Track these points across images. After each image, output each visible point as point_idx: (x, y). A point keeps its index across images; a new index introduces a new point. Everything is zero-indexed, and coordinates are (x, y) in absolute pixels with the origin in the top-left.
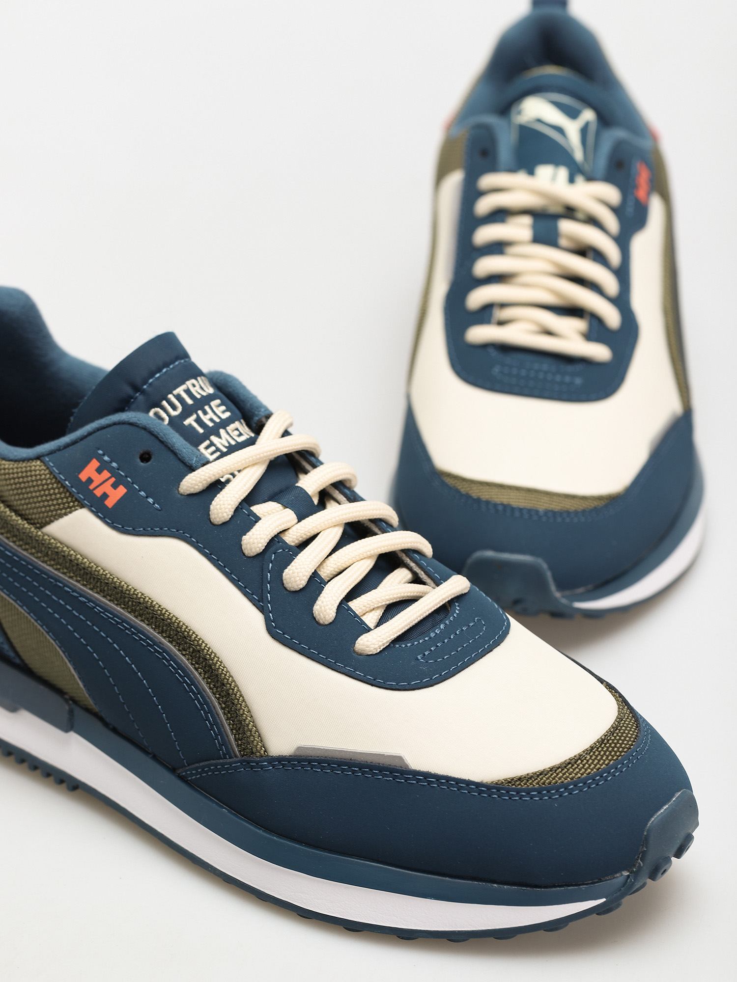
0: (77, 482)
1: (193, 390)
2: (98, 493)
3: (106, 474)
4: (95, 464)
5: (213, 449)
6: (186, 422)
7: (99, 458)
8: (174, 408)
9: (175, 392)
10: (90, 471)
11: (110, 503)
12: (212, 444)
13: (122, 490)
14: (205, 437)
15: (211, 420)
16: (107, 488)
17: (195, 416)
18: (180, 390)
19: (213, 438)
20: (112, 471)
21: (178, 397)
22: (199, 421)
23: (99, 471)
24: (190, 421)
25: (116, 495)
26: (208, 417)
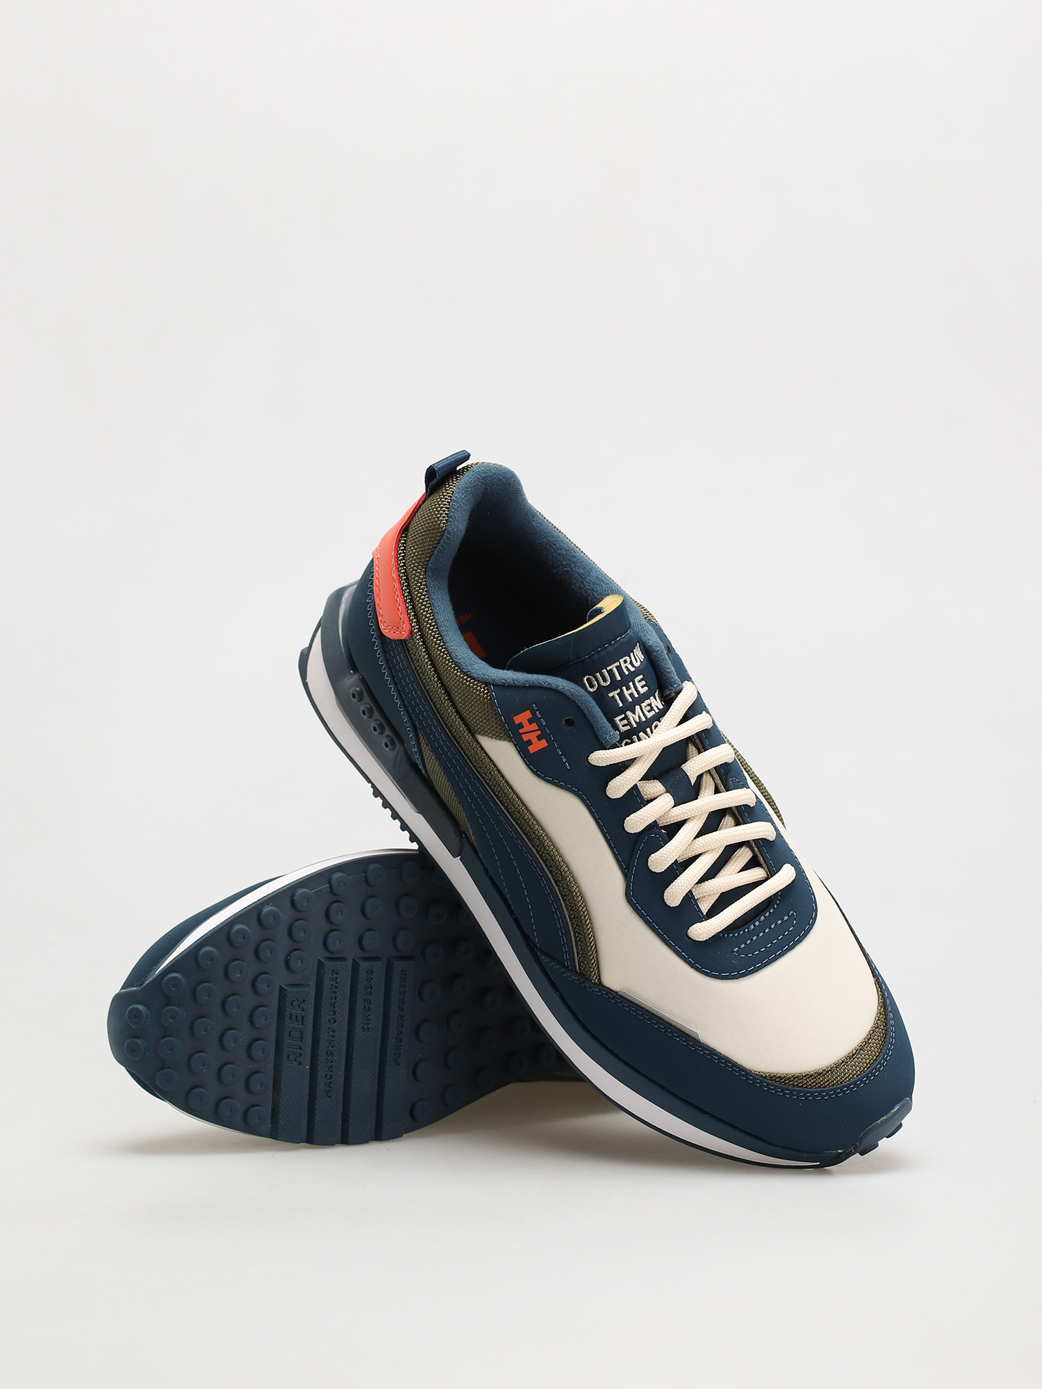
0: (510, 721)
1: (623, 666)
2: (525, 738)
3: (535, 727)
4: (528, 715)
5: (625, 722)
6: (611, 695)
7: (533, 712)
8: (605, 680)
9: (608, 668)
10: (522, 718)
11: (532, 749)
12: (626, 718)
13: (544, 744)
14: (623, 711)
15: (631, 695)
16: (533, 737)
17: (619, 691)
18: (613, 667)
19: (629, 713)
20: (540, 725)
21: (610, 672)
22: (621, 695)
23: (530, 721)
24: (615, 694)
25: (538, 745)
26: (630, 692)
